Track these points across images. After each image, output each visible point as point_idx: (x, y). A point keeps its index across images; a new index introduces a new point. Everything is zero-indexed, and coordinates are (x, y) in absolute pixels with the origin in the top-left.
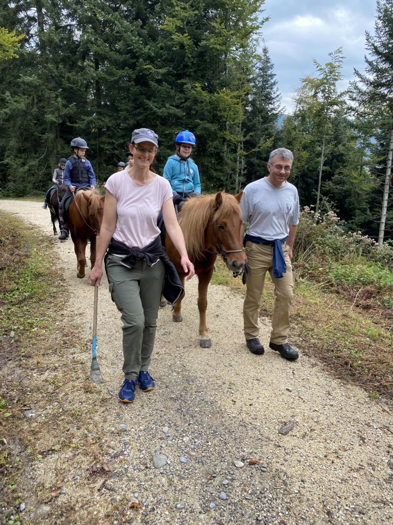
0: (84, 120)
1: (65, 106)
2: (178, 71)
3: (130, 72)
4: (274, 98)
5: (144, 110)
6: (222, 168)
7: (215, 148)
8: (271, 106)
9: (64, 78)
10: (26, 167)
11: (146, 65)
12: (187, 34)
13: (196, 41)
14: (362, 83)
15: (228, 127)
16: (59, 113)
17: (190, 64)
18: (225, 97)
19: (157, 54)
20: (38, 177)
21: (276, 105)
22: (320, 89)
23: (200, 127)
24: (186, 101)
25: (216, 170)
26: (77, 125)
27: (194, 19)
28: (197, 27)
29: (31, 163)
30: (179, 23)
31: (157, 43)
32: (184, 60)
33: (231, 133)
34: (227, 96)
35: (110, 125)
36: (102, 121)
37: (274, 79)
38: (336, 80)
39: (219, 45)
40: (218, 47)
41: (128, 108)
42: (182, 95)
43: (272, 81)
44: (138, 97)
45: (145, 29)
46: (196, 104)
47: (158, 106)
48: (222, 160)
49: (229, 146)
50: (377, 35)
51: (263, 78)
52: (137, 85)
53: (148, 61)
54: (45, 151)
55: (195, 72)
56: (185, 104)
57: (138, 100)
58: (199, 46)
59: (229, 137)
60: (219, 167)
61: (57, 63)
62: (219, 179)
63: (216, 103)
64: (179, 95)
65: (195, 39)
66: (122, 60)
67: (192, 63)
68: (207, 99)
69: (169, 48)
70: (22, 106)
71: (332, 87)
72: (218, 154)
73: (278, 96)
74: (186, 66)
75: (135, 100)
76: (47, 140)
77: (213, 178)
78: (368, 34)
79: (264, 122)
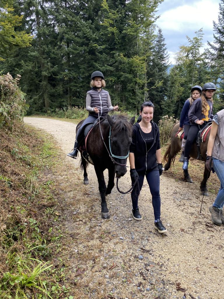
0: (62, 74)
1: (52, 67)
2: (111, 47)
3: (86, 48)
4: (165, 58)
5: (93, 68)
6: (135, 97)
7: (131, 87)
8: (163, 62)
9: (51, 52)
10: (33, 100)
11: (94, 44)
12: (115, 28)
13: (121, 30)
14: (212, 49)
15: (138, 76)
16: (49, 71)
17: (117, 43)
18: (136, 60)
19: (100, 38)
20: (38, 105)
21: (166, 61)
22: (190, 52)
23: (123, 76)
24: (115, 63)
25: (132, 99)
26: (58, 77)
27: (119, 19)
28: (120, 23)
29: (35, 98)
30: (111, 22)
31: (99, 32)
32: (114, 41)
33: (140, 79)
34: (137, 59)
35: (76, 76)
36: (71, 74)
37: (165, 47)
38: (199, 47)
39: (133, 32)
40: (132, 33)
41: (85, 67)
42: (113, 60)
43: (164, 48)
44: (90, 61)
45: (93, 25)
46: (121, 64)
47: (101, 66)
48: (135, 93)
49: (139, 85)
50: (220, 23)
51: (159, 46)
52: (89, 55)
53: (95, 42)
54: (42, 91)
55: (120, 47)
56: (115, 64)
57: (90, 62)
58: (122, 33)
59: (139, 81)
60: (133, 97)
61: (47, 45)
62: (134, 104)
63: (131, 63)
64: (111, 60)
65: (120, 29)
66: (81, 42)
67: (118, 42)
68: (127, 61)
69: (106, 35)
70: (30, 68)
71: (197, 51)
72: (133, 90)
73: (167, 56)
74: (115, 44)
75: (89, 62)
76: (42, 85)
77: (130, 103)
78: (214, 23)
79: (160, 71)
